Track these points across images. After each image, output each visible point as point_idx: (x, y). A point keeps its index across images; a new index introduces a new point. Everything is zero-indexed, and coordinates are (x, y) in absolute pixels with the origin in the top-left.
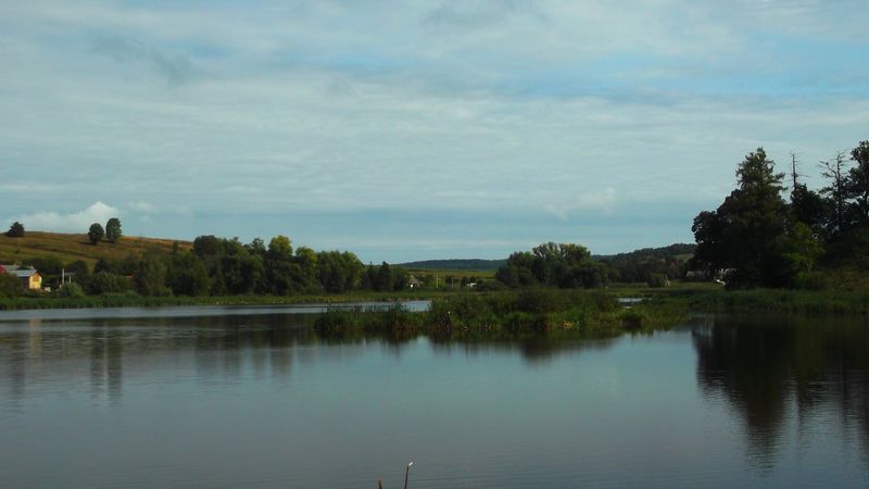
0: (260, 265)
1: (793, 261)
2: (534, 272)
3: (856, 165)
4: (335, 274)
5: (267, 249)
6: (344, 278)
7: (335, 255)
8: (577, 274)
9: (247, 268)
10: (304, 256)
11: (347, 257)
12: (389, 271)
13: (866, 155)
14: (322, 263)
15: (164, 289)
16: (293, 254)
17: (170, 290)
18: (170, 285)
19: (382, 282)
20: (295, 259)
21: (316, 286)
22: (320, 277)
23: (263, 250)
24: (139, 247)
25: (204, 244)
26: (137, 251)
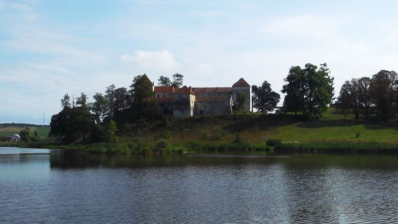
13: (98, 97)
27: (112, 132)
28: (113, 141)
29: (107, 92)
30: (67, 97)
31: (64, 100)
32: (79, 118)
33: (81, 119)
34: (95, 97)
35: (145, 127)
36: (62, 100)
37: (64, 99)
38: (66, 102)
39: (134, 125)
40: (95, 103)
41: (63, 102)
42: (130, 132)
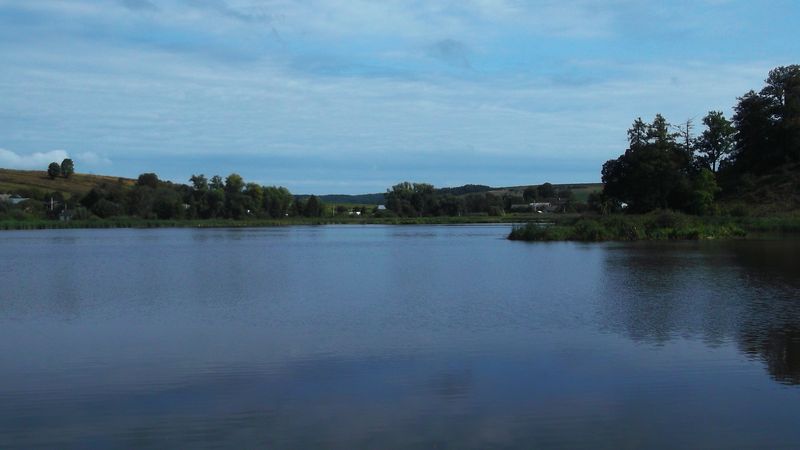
0: (223, 196)
1: (700, 196)
2: (412, 203)
3: (707, 128)
4: (274, 204)
5: (225, 184)
6: (281, 206)
7: (273, 189)
8: (444, 205)
9: (212, 198)
10: (253, 190)
11: (282, 190)
12: (316, 202)
13: (714, 121)
14: (264, 195)
15: (151, 214)
16: (244, 188)
17: (156, 215)
18: (155, 211)
19: (311, 210)
20: (246, 193)
21: (263, 213)
22: (265, 206)
23: (222, 185)
24: (89, 181)
25: (148, 180)
26: (89, 184)
27: (705, 194)
28: (709, 212)
29: (737, 109)
30: (639, 125)
31: (635, 130)
32: (648, 166)
33: (651, 168)
34: (706, 121)
35: (785, 182)
36: (630, 131)
37: (633, 128)
38: (639, 134)
39: (764, 177)
40: (706, 133)
41: (633, 135)
42: (751, 194)
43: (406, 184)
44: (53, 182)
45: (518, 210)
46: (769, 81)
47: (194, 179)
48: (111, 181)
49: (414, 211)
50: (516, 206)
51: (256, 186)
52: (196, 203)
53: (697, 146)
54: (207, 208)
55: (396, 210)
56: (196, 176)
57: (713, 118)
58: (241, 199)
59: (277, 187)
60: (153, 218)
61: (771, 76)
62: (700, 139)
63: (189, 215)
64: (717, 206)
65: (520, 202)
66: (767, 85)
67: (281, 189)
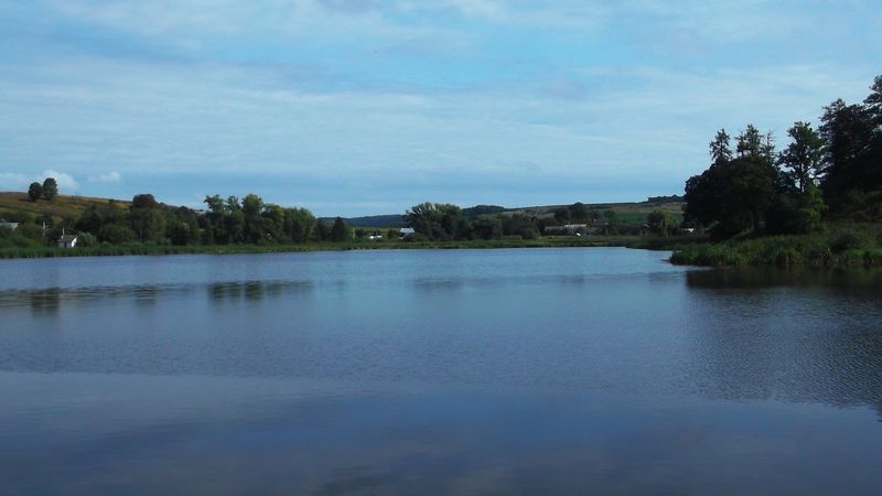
0: (242, 219)
2: (443, 226)
3: (793, 141)
4: (296, 227)
5: (242, 205)
6: (304, 230)
7: (294, 211)
8: (477, 228)
9: (230, 221)
10: (273, 212)
11: (303, 212)
12: (342, 224)
13: (800, 132)
14: (285, 218)
15: (163, 240)
16: (264, 210)
17: (169, 240)
18: (167, 236)
19: (336, 234)
20: (265, 215)
21: (285, 237)
22: (286, 230)
23: (238, 207)
24: (76, 204)
25: (143, 202)
26: (76, 207)
27: (813, 212)
29: (823, 119)
30: (722, 137)
31: (718, 143)
32: (741, 182)
33: (746, 184)
34: (792, 132)
36: (712, 144)
37: (715, 141)
38: (722, 147)
39: (873, 194)
40: (792, 146)
41: (715, 148)
42: (860, 212)
43: (427, 205)
44: (35, 205)
45: (553, 233)
46: (874, 89)
47: (209, 200)
48: (102, 203)
49: (446, 235)
50: (551, 228)
51: (277, 207)
52: (212, 227)
53: (782, 160)
54: (224, 232)
55: (426, 234)
56: (211, 196)
57: (800, 129)
58: (260, 222)
59: (298, 209)
60: (166, 244)
61: (877, 83)
62: (786, 152)
63: (205, 241)
64: (825, 226)
65: (554, 224)
66: (874, 92)
67: (302, 210)
